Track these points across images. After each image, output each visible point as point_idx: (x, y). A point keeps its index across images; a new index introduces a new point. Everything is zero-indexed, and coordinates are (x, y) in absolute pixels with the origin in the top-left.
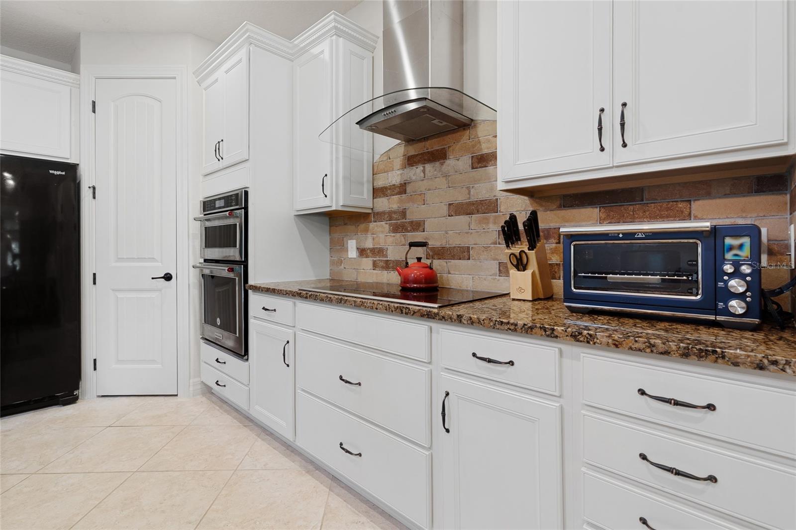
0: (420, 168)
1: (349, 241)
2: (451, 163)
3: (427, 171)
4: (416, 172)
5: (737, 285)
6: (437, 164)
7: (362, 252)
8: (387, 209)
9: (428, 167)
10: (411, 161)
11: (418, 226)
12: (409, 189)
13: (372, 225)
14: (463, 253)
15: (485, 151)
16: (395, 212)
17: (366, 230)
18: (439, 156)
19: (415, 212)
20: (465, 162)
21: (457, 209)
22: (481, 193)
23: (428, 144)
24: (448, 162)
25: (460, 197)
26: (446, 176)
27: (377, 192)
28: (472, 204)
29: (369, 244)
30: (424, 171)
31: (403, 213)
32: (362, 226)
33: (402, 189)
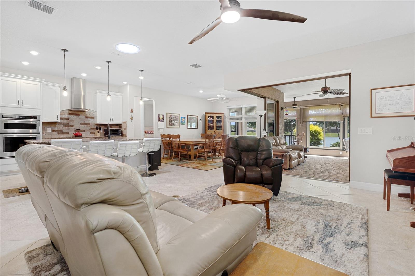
0: (73, 116)
1: (48, 128)
2: (80, 117)
3: (75, 117)
4: (72, 117)
5: (120, 133)
6: (77, 116)
7: (53, 131)
8: (63, 122)
9: (75, 116)
10: (70, 114)
11: (72, 126)
12: (69, 119)
13: (57, 125)
14: (84, 131)
15: (88, 116)
16: (65, 123)
17: (55, 126)
18: (78, 115)
19: (71, 123)
20: (84, 117)
21: (82, 124)
22: (87, 122)
23: (75, 112)
24: (80, 116)
25: (83, 122)
26: (79, 118)
27: (61, 118)
28: (85, 123)
29: (56, 129)
30: (74, 117)
31: (68, 124)
32: (53, 125)
33: (68, 119)
